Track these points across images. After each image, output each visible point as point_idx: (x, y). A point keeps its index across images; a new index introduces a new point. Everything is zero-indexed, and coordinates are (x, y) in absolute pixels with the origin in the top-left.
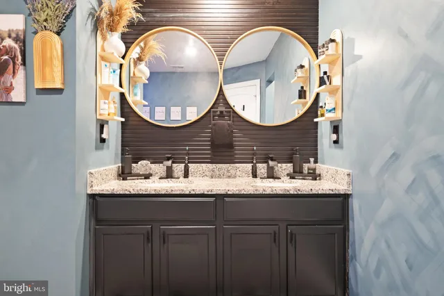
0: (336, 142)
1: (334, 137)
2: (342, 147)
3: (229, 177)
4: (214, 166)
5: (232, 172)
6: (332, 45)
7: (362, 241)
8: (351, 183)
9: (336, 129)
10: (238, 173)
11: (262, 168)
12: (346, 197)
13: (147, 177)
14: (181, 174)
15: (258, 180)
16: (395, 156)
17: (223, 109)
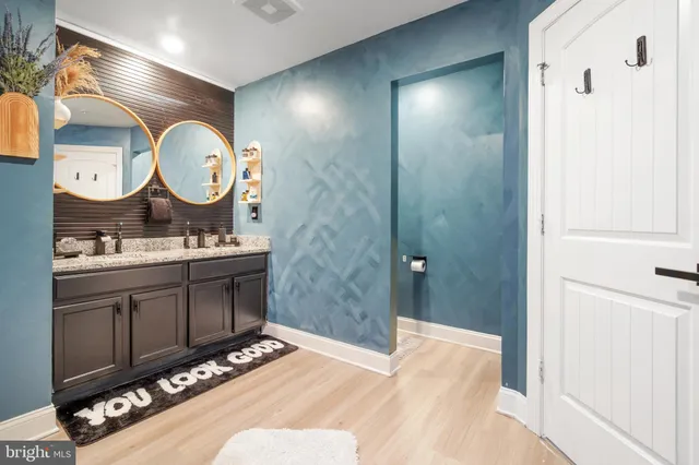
0: (256, 218)
1: (254, 215)
2: (260, 221)
3: (163, 249)
4: (148, 240)
5: (167, 245)
6: (255, 152)
7: (279, 278)
8: (271, 245)
9: (255, 209)
10: (172, 246)
11: (193, 240)
12: (266, 254)
13: (74, 255)
14: (112, 250)
15: (190, 250)
16: (304, 227)
17: (157, 187)
